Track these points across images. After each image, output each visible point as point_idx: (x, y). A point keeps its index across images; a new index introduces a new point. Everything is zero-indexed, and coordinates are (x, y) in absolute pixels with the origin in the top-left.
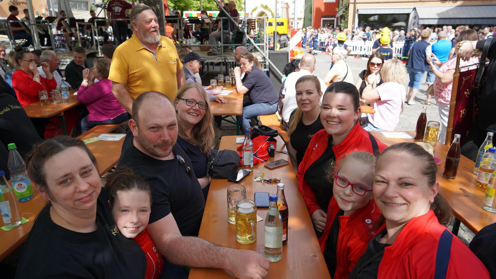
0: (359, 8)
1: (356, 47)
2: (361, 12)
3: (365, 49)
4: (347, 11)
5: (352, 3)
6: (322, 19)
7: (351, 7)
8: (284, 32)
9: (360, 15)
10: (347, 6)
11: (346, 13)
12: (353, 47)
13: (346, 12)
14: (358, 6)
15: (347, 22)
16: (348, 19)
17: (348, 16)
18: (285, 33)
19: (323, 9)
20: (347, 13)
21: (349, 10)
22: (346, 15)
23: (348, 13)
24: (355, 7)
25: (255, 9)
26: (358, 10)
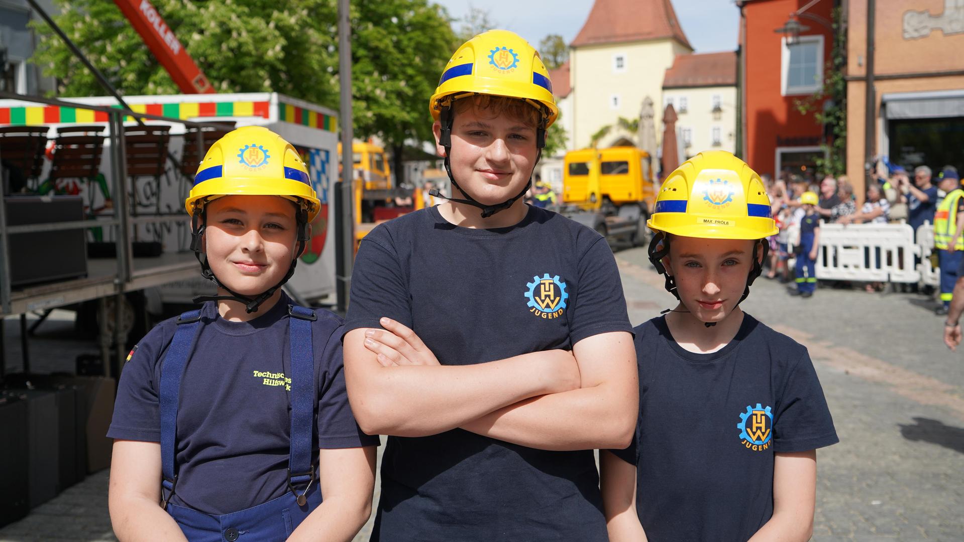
0: (887, 97)
1: (878, 250)
2: (897, 111)
3: (918, 260)
4: (841, 110)
5: (857, 79)
6: (779, 151)
7: (856, 94)
8: (630, 195)
9: (893, 125)
10: (838, 92)
11: (838, 119)
12: (867, 250)
13: (838, 114)
14: (883, 90)
15: (841, 153)
16: (845, 138)
17: (845, 128)
18: (633, 198)
19: (781, 114)
20: (842, 115)
21: (846, 105)
22: (838, 124)
23: (845, 119)
24: (870, 94)
25: (603, 133)
26: (884, 105)
